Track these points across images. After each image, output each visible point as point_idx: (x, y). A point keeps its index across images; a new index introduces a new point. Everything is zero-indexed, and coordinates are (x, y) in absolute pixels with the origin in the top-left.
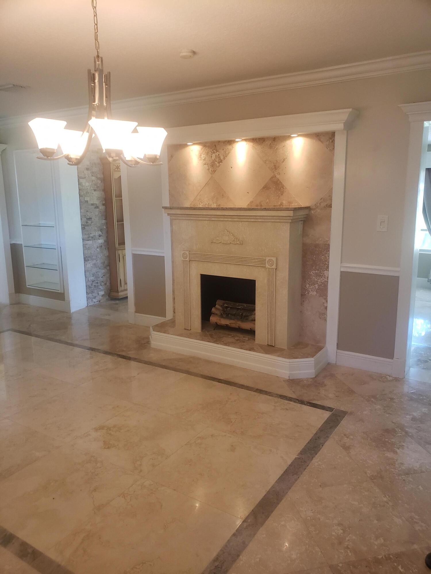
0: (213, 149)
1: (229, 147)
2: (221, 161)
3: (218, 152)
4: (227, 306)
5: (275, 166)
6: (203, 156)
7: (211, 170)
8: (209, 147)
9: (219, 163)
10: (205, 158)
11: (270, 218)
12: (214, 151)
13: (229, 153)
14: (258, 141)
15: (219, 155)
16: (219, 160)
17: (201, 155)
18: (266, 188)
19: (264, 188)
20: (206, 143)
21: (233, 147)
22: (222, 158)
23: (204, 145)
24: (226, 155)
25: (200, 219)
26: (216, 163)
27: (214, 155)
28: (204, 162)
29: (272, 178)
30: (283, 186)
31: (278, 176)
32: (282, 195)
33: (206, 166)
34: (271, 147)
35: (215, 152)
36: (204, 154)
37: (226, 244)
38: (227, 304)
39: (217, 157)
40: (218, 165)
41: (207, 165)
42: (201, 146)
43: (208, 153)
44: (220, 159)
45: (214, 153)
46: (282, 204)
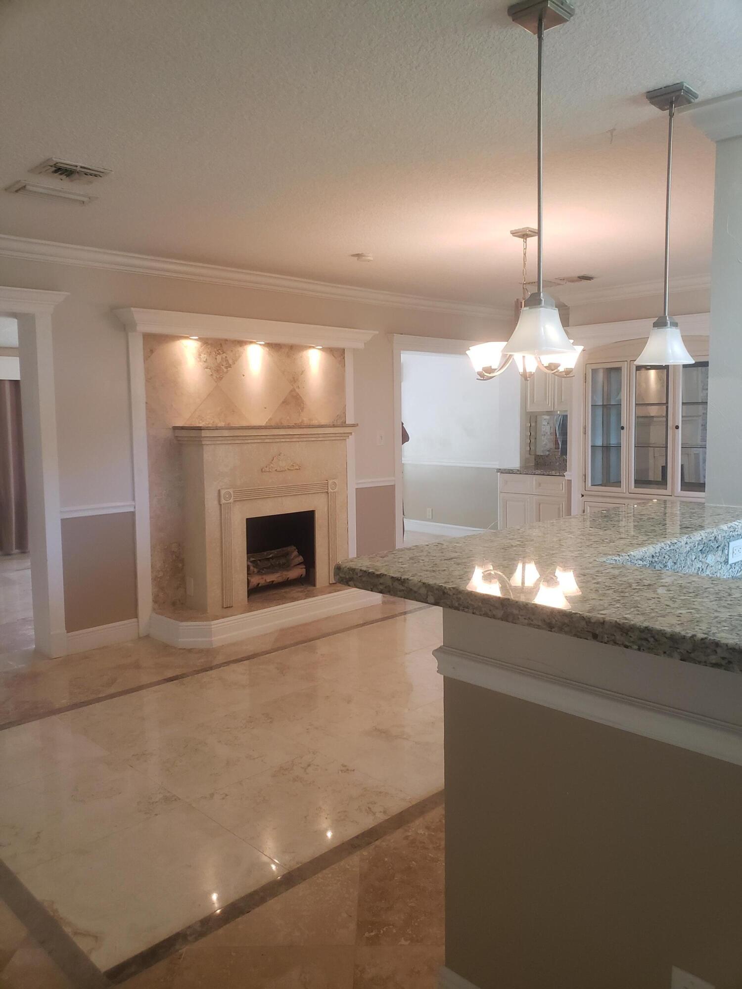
0: (218, 349)
1: (240, 349)
2: (230, 366)
3: (224, 354)
4: (253, 559)
5: (294, 378)
6: (203, 356)
7: (216, 377)
8: (211, 345)
9: (226, 368)
10: (206, 360)
11: (333, 435)
12: (219, 351)
13: (240, 356)
14: (274, 347)
15: (226, 357)
16: (226, 364)
17: (200, 355)
18: (285, 402)
19: (283, 402)
20: (207, 339)
21: (244, 349)
22: (231, 362)
23: (206, 342)
24: (236, 359)
25: (249, 441)
26: (223, 367)
27: (219, 357)
28: (206, 364)
29: (291, 391)
30: (303, 402)
31: (297, 390)
32: (302, 411)
33: (208, 370)
34: (288, 356)
35: (221, 353)
36: (205, 354)
37: (282, 471)
38: (253, 558)
39: (224, 360)
40: (225, 370)
41: (210, 369)
42: (201, 342)
43: (210, 352)
44: (228, 363)
45: (219, 354)
46: (303, 421)
